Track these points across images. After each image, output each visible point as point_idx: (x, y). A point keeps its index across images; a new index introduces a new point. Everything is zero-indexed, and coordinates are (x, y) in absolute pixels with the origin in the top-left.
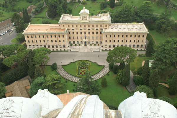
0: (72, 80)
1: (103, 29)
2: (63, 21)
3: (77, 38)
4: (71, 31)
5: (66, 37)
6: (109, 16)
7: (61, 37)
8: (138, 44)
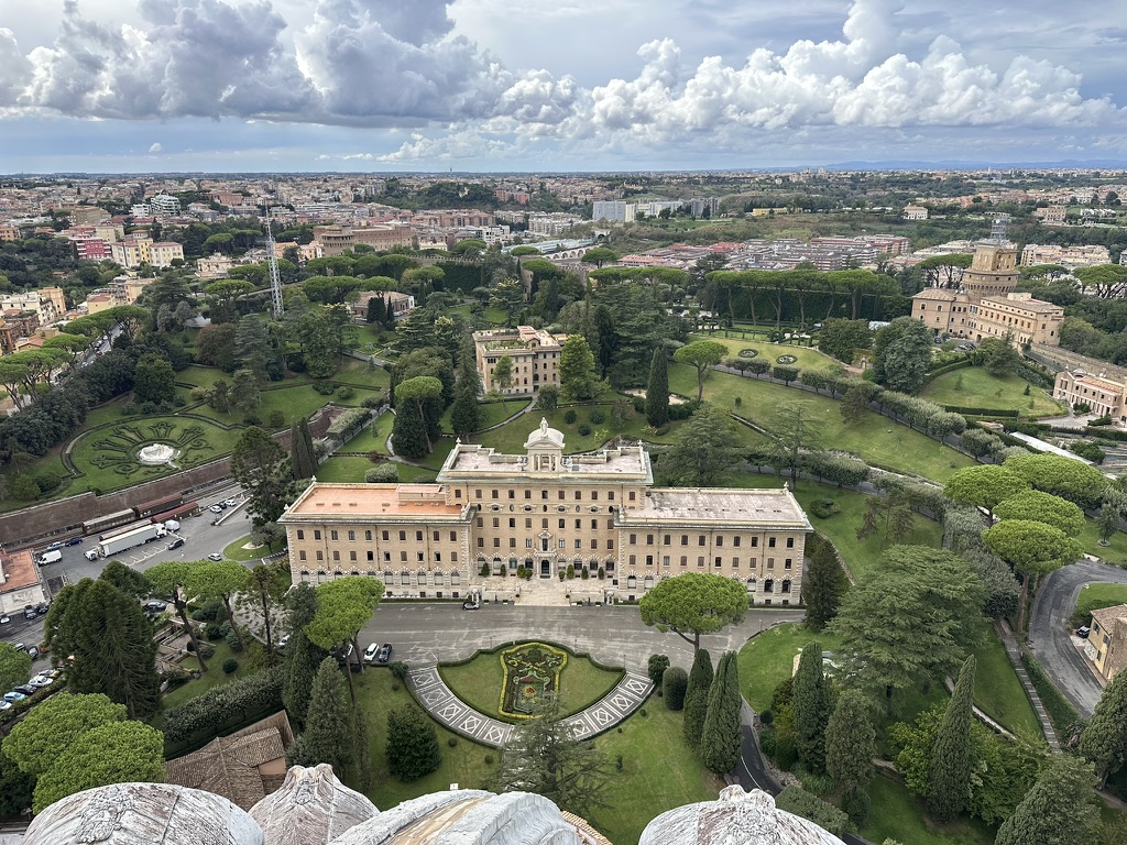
0: (477, 737)
1: (618, 511)
2: (456, 474)
3: (513, 543)
4: (487, 516)
5: (465, 538)
6: (642, 456)
7: (445, 538)
8: (768, 576)
